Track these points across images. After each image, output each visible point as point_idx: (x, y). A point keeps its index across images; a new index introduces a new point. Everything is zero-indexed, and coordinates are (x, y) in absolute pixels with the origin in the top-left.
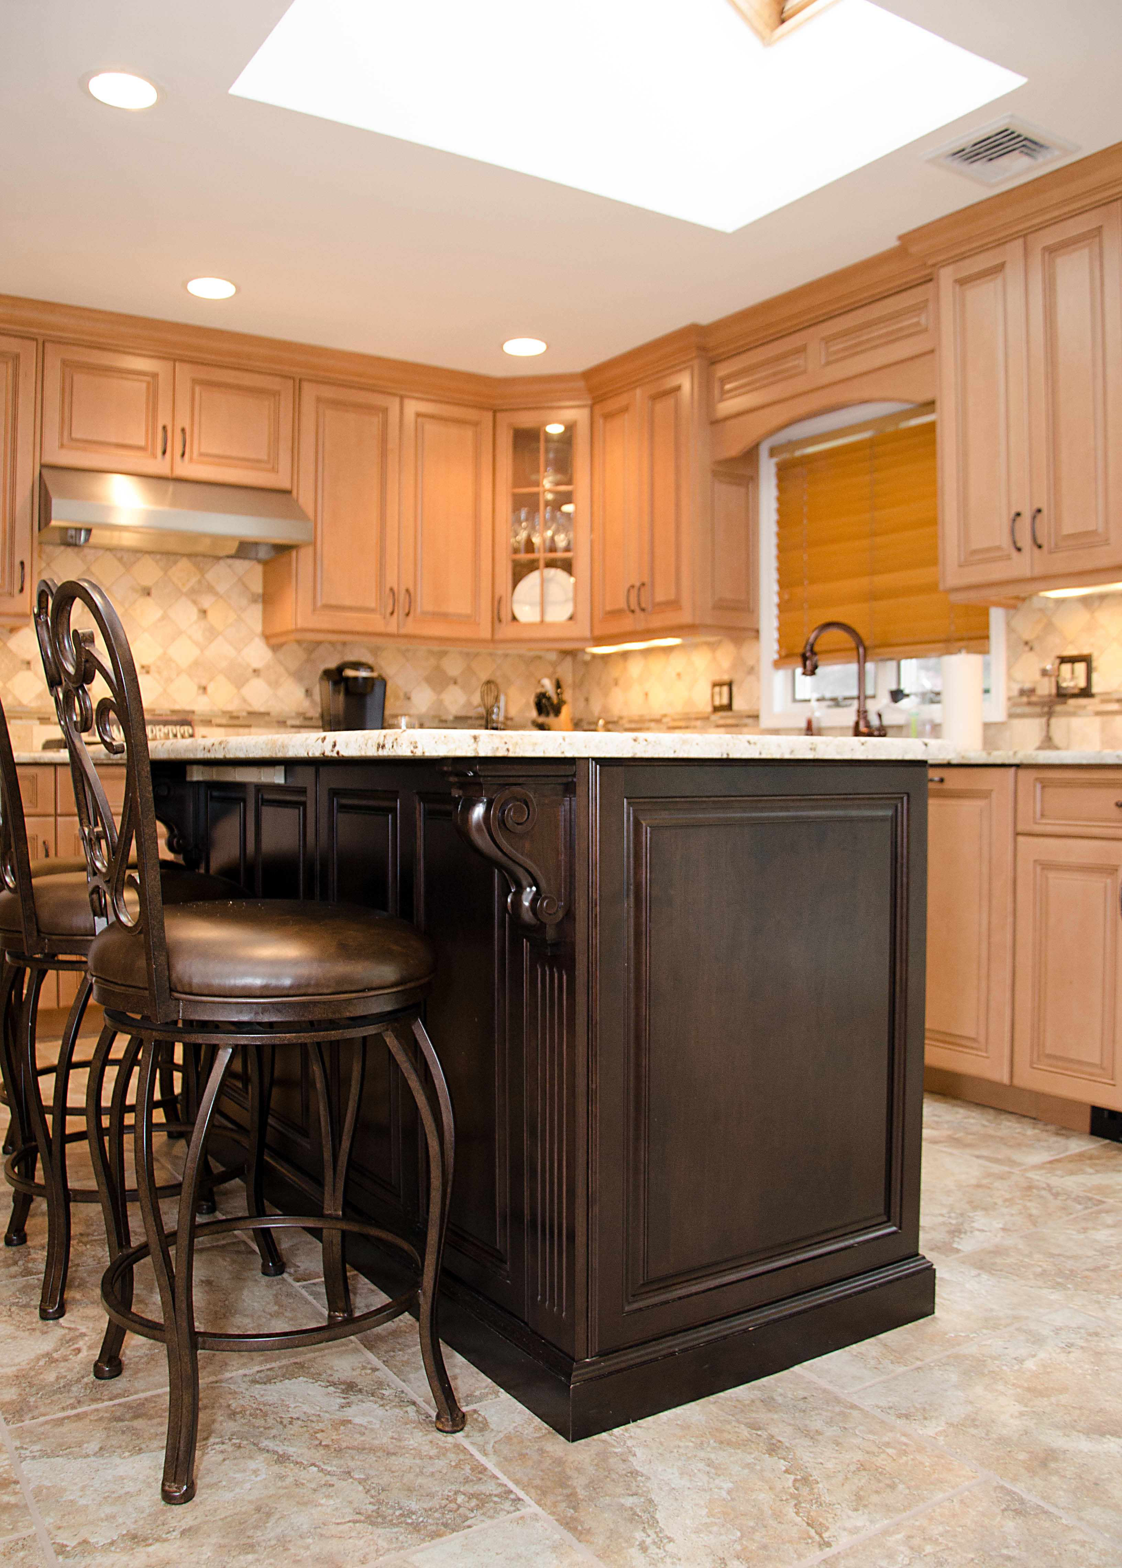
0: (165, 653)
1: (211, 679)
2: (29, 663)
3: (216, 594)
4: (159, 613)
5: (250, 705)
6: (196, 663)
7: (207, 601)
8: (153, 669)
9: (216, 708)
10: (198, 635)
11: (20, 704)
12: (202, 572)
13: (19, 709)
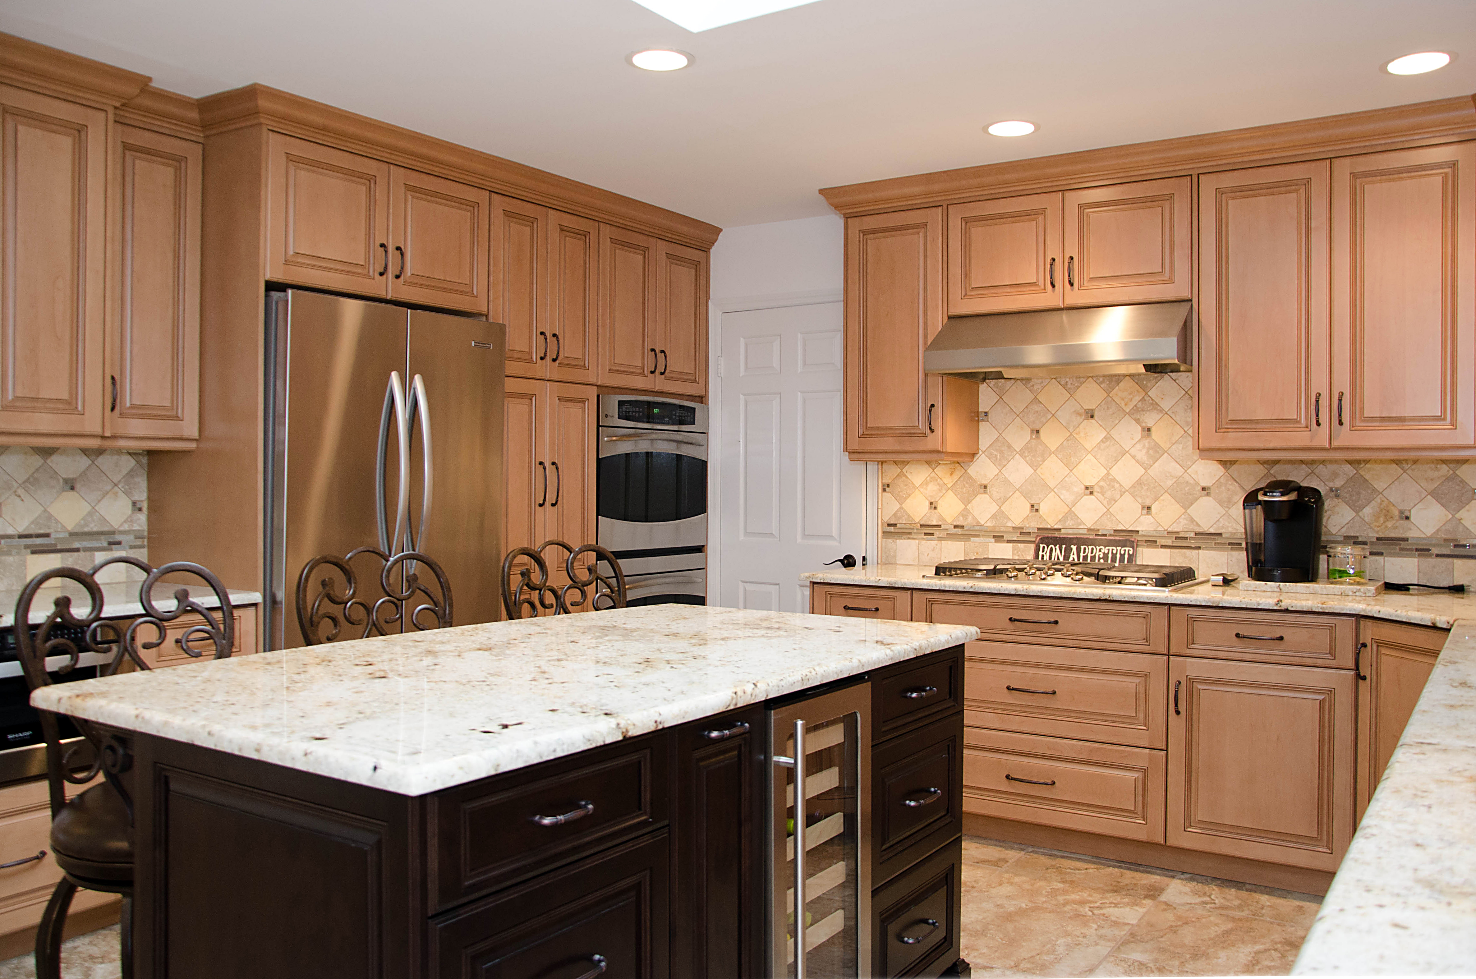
0: (1108, 474)
1: (1156, 499)
2: (985, 487)
3: (1161, 410)
4: (1103, 434)
5: (1199, 526)
6: (1139, 483)
7: (1150, 419)
8: (1096, 489)
9: (1160, 528)
10: (1142, 455)
11: (978, 524)
12: (1145, 389)
13: (978, 528)
